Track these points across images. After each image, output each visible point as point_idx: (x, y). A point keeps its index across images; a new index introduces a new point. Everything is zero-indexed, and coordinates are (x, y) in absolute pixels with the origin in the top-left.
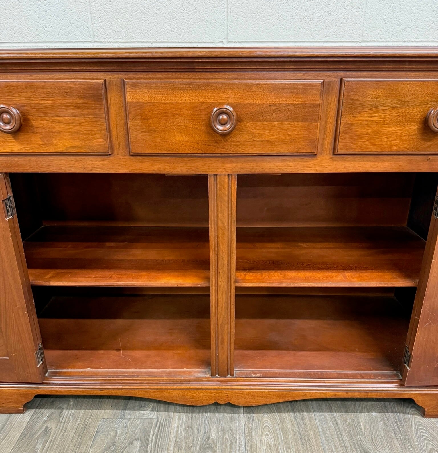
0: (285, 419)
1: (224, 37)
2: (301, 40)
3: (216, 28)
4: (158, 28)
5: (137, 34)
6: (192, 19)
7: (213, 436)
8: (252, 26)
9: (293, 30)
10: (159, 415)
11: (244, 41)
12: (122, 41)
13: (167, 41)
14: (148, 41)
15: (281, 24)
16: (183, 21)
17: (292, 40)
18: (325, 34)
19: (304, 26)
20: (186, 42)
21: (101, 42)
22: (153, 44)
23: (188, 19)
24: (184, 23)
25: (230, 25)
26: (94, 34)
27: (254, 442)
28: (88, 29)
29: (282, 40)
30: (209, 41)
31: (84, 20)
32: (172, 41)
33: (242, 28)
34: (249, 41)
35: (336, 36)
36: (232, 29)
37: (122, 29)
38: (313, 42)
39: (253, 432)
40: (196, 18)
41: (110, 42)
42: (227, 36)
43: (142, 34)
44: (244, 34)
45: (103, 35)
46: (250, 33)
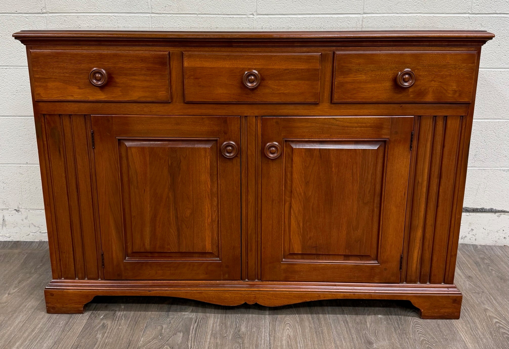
1: (254, 11)
2: (315, 13)
3: (248, 4)
4: (203, 4)
5: (185, 8)
8: (276, 3)
9: (308, 5)
11: (270, 13)
12: (173, 13)
13: (210, 13)
14: (194, 13)
17: (308, 13)
18: (333, 9)
21: (157, 13)
22: (198, 15)
25: (259, 2)
26: (152, 7)
28: (147, 3)
29: (300, 13)
30: (242, 14)
32: (213, 13)
33: (268, 4)
34: (274, 13)
35: (342, 10)
36: (260, 5)
37: (174, 4)
41: (164, 13)
42: (257, 10)
43: (189, 8)
44: (270, 8)
45: (159, 8)
46: (274, 7)
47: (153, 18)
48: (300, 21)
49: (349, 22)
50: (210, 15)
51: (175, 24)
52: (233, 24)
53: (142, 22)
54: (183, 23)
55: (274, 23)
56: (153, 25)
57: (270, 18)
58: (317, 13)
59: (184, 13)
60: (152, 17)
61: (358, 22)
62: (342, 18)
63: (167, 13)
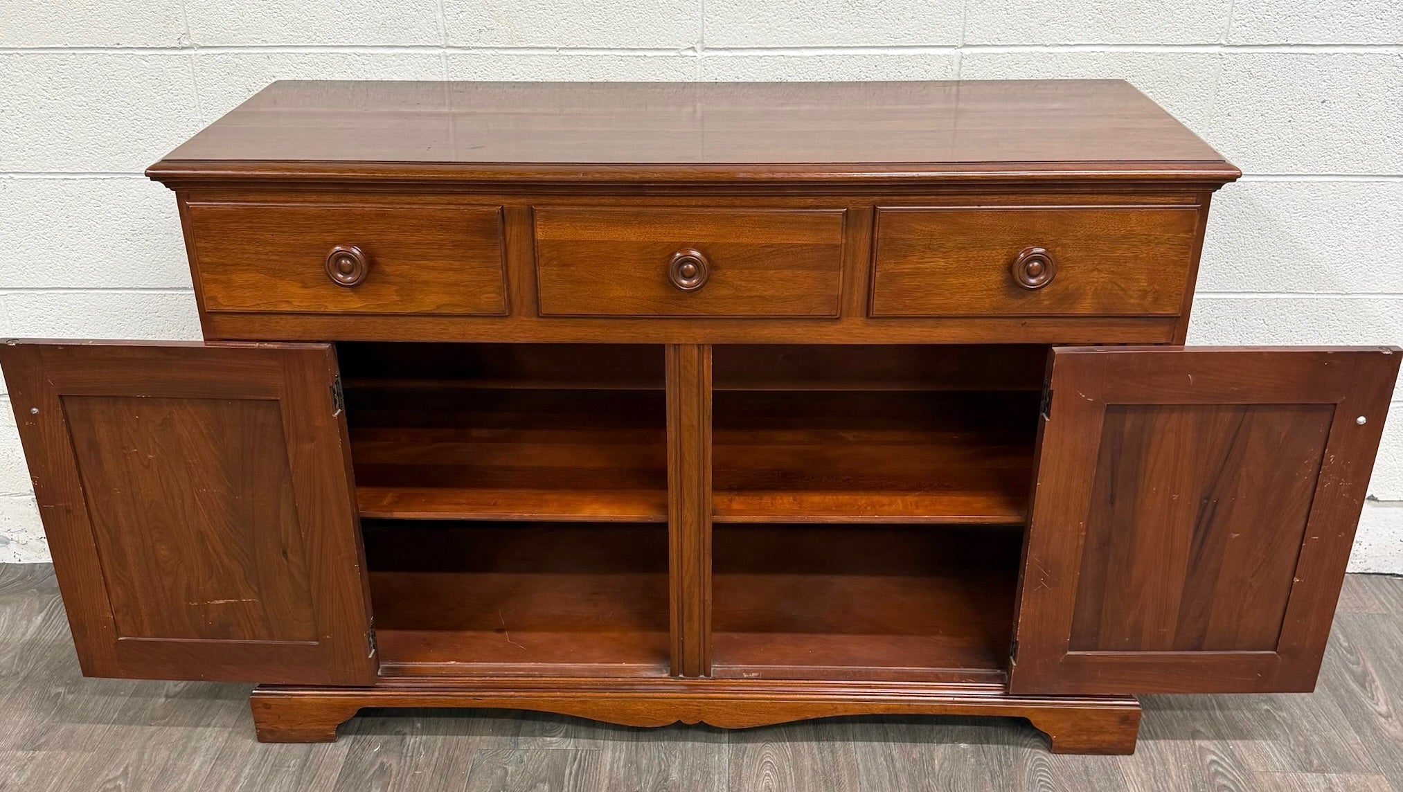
1: (696, 40)
2: (845, 45)
3: (681, 24)
4: (571, 23)
5: (529, 35)
6: (635, 7)
8: (750, 20)
11: (735, 47)
12: (500, 46)
13: (588, 47)
14: (550, 45)
15: (805, 17)
17: (828, 45)
18: (891, 35)
19: (851, 19)
21: (460, 47)
22: (560, 51)
23: (627, 8)
25: (708, 19)
26: (447, 33)
28: (434, 24)
29: (808, 45)
30: (668, 47)
31: (428, 9)
32: (597, 46)
33: (730, 23)
34: (744, 47)
35: (912, 38)
36: (712, 25)
37: (500, 25)
38: (867, 47)
40: (642, 6)
41: (477, 48)
42: (703, 37)
43: (539, 35)
44: (734, 34)
45: (463, 36)
46: (745, 32)
47: (451, 58)
48: (808, 64)
49: (929, 67)
50: (587, 51)
51: (504, 74)
52: (646, 71)
53: (424, 69)
54: (524, 70)
55: (745, 68)
56: (450, 74)
57: (736, 57)
58: (850, 45)
59: (526, 46)
60: (447, 57)
61: (949, 67)
62: (910, 56)
63: (485, 46)
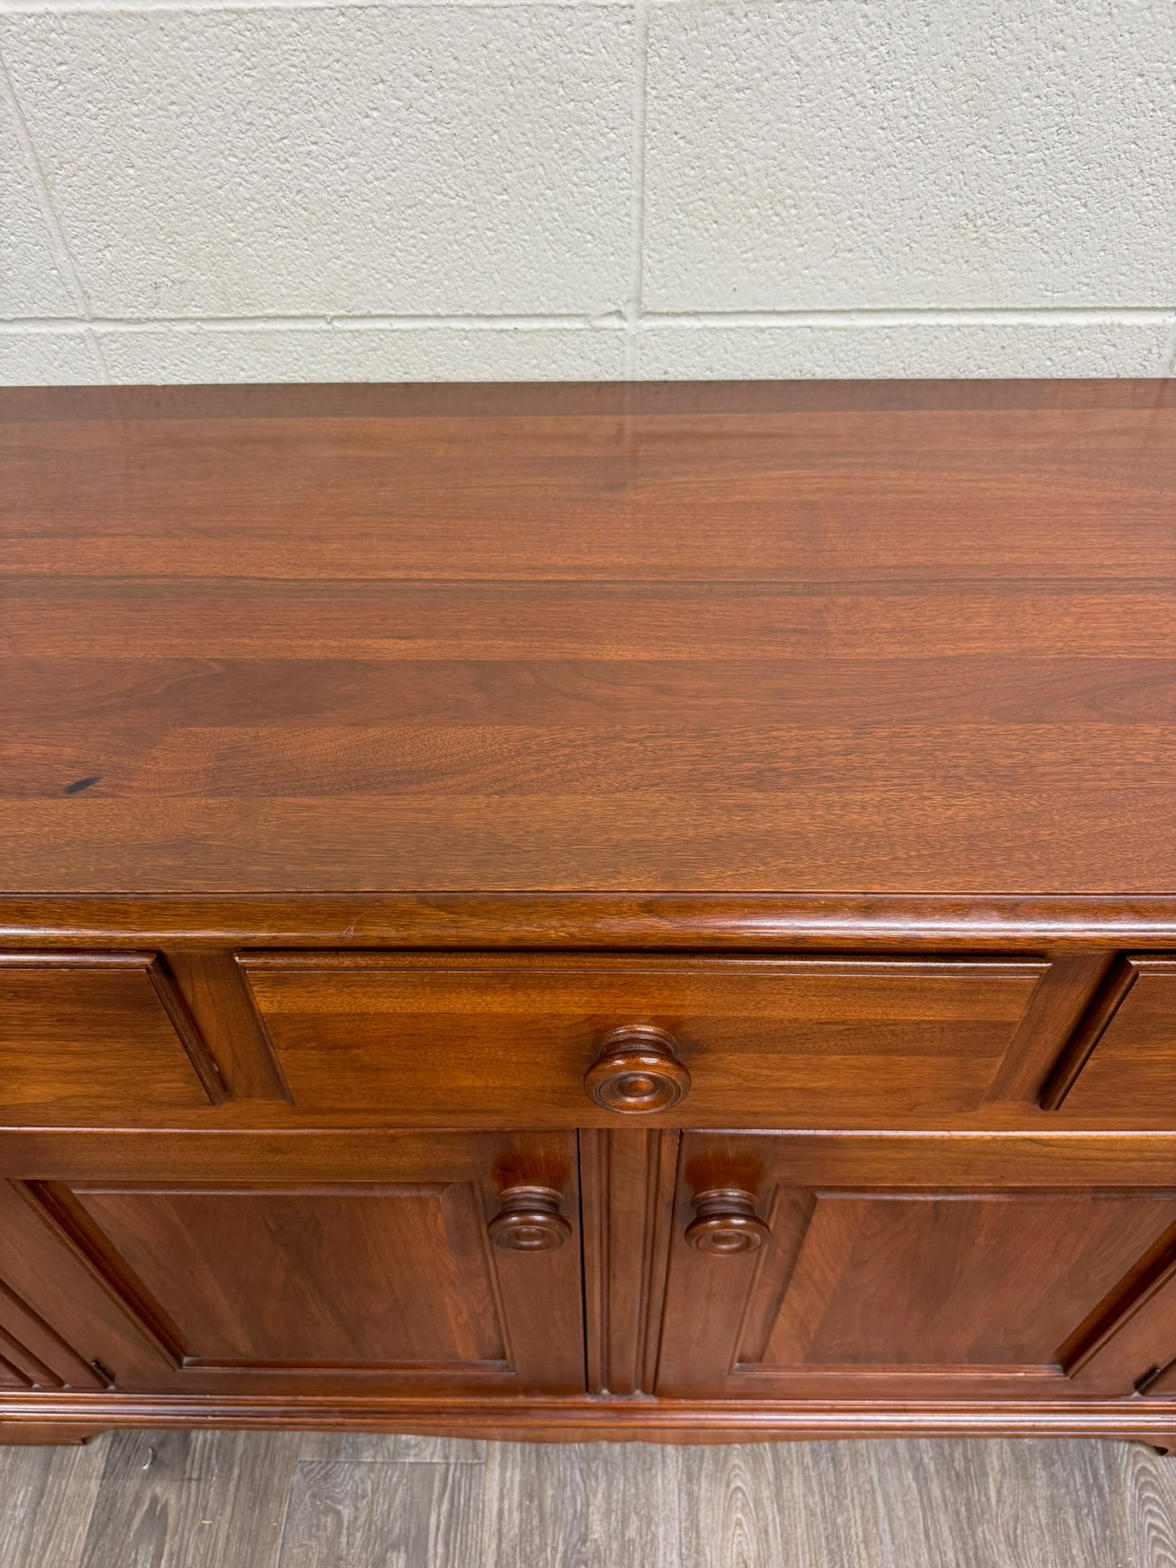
0: (788, 1462)
1: (625, 297)
2: (944, 306)
3: (593, 264)
4: (351, 266)
5: (262, 291)
6: (489, 229)
7: (597, 1532)
8: (745, 256)
9: (917, 269)
10: (450, 1446)
11: (708, 309)
12: (204, 315)
13: (393, 313)
14: (311, 312)
15: (866, 247)
16: (450, 238)
17: (910, 306)
18: (1047, 284)
19: (966, 253)
20: (469, 316)
21: (121, 320)
22: (336, 323)
23: (473, 232)
24: (456, 247)
25: (652, 253)
26: (85, 293)
27: (705, 1555)
28: (54, 272)
29: (867, 306)
30: (564, 311)
31: (33, 241)
32: (412, 312)
33: (701, 262)
34: (728, 309)
35: (1091, 291)
36: (660, 266)
37: (198, 273)
38: (992, 310)
39: (701, 1517)
40: (507, 226)
41: (155, 320)
42: (640, 291)
43: (284, 291)
44: (710, 284)
45: (123, 296)
46: (734, 279)
47: (105, 340)
48: (860, 343)
49: (1113, 349)
50: (393, 321)
51: (224, 368)
52: (519, 359)
53: (56, 363)
54: (263, 359)
55: (726, 351)
56: (112, 372)
57: (711, 330)
58: (955, 306)
59: (260, 313)
60: (98, 339)
61: (1155, 350)
62: (1078, 329)
63: (172, 315)
